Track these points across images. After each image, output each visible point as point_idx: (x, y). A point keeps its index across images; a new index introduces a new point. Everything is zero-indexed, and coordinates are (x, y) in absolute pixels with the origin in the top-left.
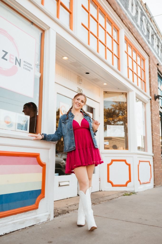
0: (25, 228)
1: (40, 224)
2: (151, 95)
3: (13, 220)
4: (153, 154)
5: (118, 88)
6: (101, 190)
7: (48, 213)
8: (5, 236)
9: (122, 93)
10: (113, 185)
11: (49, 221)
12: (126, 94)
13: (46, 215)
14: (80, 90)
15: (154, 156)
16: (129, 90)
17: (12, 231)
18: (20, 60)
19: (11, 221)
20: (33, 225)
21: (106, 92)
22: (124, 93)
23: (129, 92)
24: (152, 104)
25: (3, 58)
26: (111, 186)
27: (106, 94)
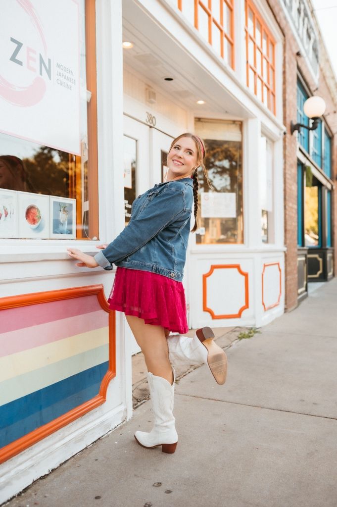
0: (86, 448)
1: (111, 432)
2: (285, 124)
5: (226, 112)
7: (122, 408)
8: (52, 477)
9: (232, 122)
10: (214, 317)
11: (125, 422)
12: (241, 125)
13: (119, 413)
14: (150, 117)
16: (248, 116)
17: (63, 462)
18: (49, 60)
19: (60, 440)
20: (99, 439)
21: (199, 120)
22: (236, 123)
23: (247, 119)
24: (287, 144)
27: (200, 124)
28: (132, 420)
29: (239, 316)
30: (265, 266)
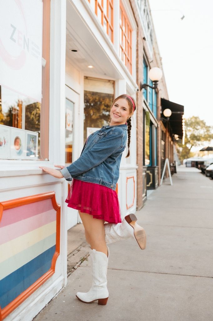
0: (45, 307)
1: (57, 295)
3: (33, 300)
4: (138, 166)
5: (105, 74)
7: (62, 278)
9: (108, 81)
11: (63, 288)
12: (114, 83)
13: (61, 281)
15: (138, 168)
16: (119, 78)
17: (34, 317)
18: (28, 39)
19: (32, 301)
20: (51, 300)
21: (86, 78)
22: (111, 82)
25: (11, 37)
27: (87, 80)
28: (68, 286)
30: (127, 178)
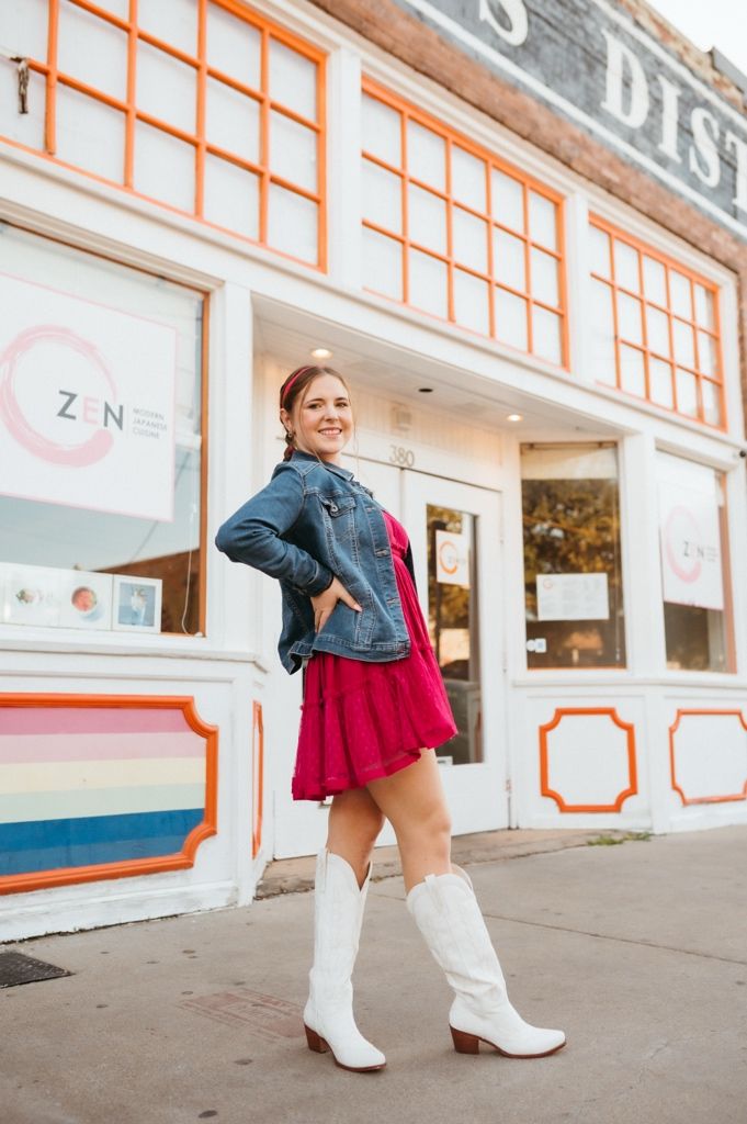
0: (147, 921)
1: (201, 913)
6: (514, 826)
7: (230, 884)
8: (76, 936)
10: (563, 808)
11: (232, 908)
12: (615, 447)
14: (402, 454)
18: (121, 408)
20: (176, 916)
21: (528, 447)
22: (605, 445)
23: (622, 438)
25: (62, 413)
26: (557, 809)
29: (616, 808)
